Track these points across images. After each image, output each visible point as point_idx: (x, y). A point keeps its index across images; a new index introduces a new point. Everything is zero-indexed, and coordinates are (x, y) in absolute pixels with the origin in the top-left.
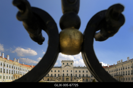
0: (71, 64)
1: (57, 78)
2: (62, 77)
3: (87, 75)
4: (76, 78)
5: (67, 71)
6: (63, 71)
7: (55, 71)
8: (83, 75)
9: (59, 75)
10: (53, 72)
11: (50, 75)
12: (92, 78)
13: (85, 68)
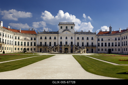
0: (72, 28)
1: (52, 47)
2: (59, 47)
3: (92, 43)
4: (78, 48)
5: (66, 38)
6: (61, 37)
7: (50, 38)
8: (88, 43)
9: (55, 43)
10: (48, 39)
11: (43, 43)
12: (99, 47)
13: (90, 33)
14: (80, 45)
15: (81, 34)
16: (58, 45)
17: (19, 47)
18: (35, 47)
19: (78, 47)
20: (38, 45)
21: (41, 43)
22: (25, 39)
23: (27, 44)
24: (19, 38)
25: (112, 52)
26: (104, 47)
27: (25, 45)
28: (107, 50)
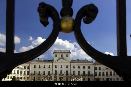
0: (67, 56)
1: (46, 76)
2: (53, 76)
3: (89, 72)
5: (61, 67)
6: (56, 66)
7: (44, 67)
8: (84, 72)
9: (49, 72)
10: (42, 68)
11: (37, 72)
12: (96, 77)
13: (87, 62)
14: (76, 74)
15: (77, 62)
16: (53, 74)
18: (28, 76)
19: (74, 76)
20: (31, 74)
21: (35, 71)
23: (20, 73)
26: (101, 77)
27: (18, 73)
28: (105, 79)
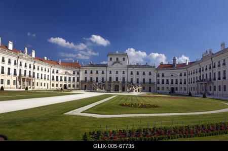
0: (124, 59)
1: (99, 84)
3: (150, 80)
5: (117, 73)
6: (110, 71)
7: (97, 73)
8: (144, 80)
9: (103, 78)
10: (94, 74)
11: (89, 79)
12: (158, 86)
13: (147, 67)
14: (135, 81)
15: (136, 67)
16: (107, 82)
17: (57, 83)
18: (78, 83)
20: (81, 81)
21: (86, 78)
22: (66, 73)
23: (68, 79)
24: (57, 72)
25: (176, 92)
26: (165, 85)
27: (65, 80)
28: (170, 89)
